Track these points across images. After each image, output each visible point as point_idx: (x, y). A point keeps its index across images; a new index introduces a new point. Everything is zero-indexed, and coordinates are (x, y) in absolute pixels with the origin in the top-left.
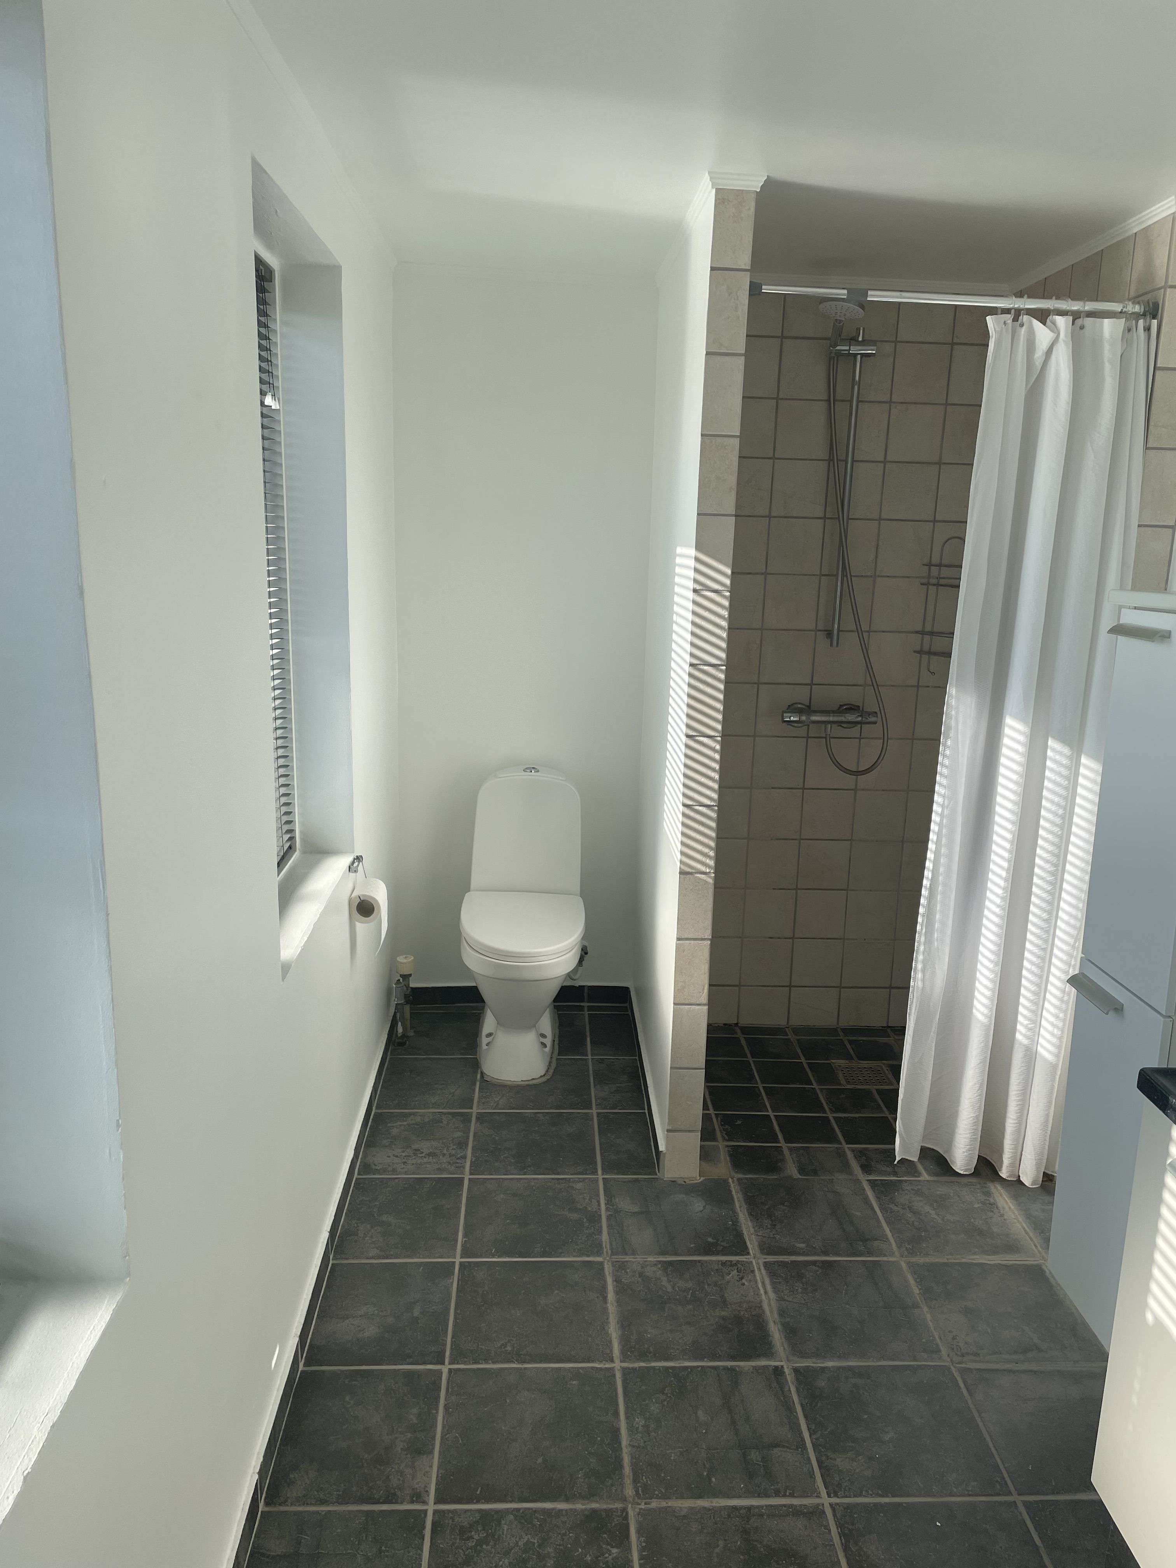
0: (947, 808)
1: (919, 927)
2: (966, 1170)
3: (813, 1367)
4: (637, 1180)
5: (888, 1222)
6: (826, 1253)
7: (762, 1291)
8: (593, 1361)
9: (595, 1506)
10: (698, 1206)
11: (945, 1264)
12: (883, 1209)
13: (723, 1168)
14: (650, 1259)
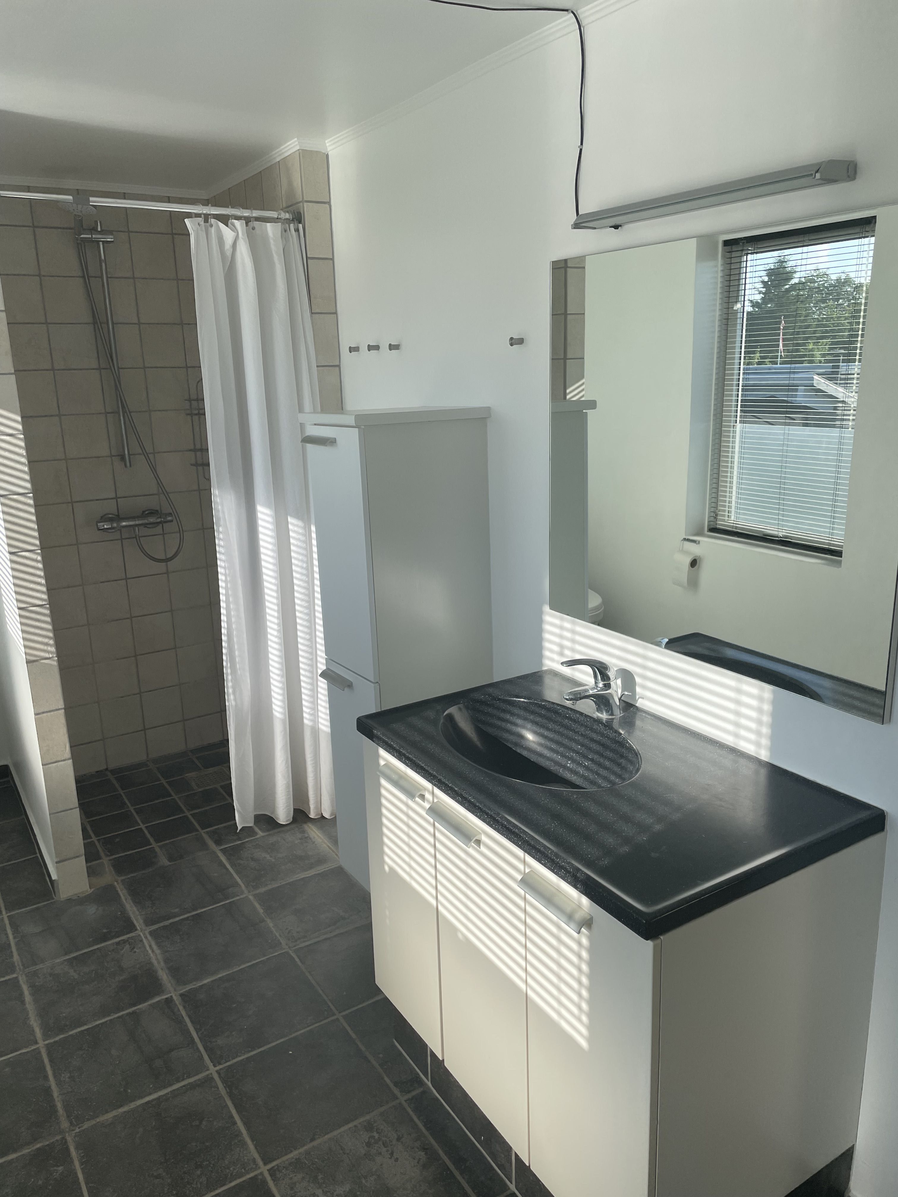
0: (229, 576)
1: (224, 664)
2: (287, 821)
3: (194, 988)
4: (37, 908)
5: (238, 873)
6: (194, 910)
7: (150, 952)
8: (20, 1049)
9: (38, 1146)
10: (92, 910)
11: (278, 887)
12: (233, 865)
13: (109, 877)
14: (57, 961)
